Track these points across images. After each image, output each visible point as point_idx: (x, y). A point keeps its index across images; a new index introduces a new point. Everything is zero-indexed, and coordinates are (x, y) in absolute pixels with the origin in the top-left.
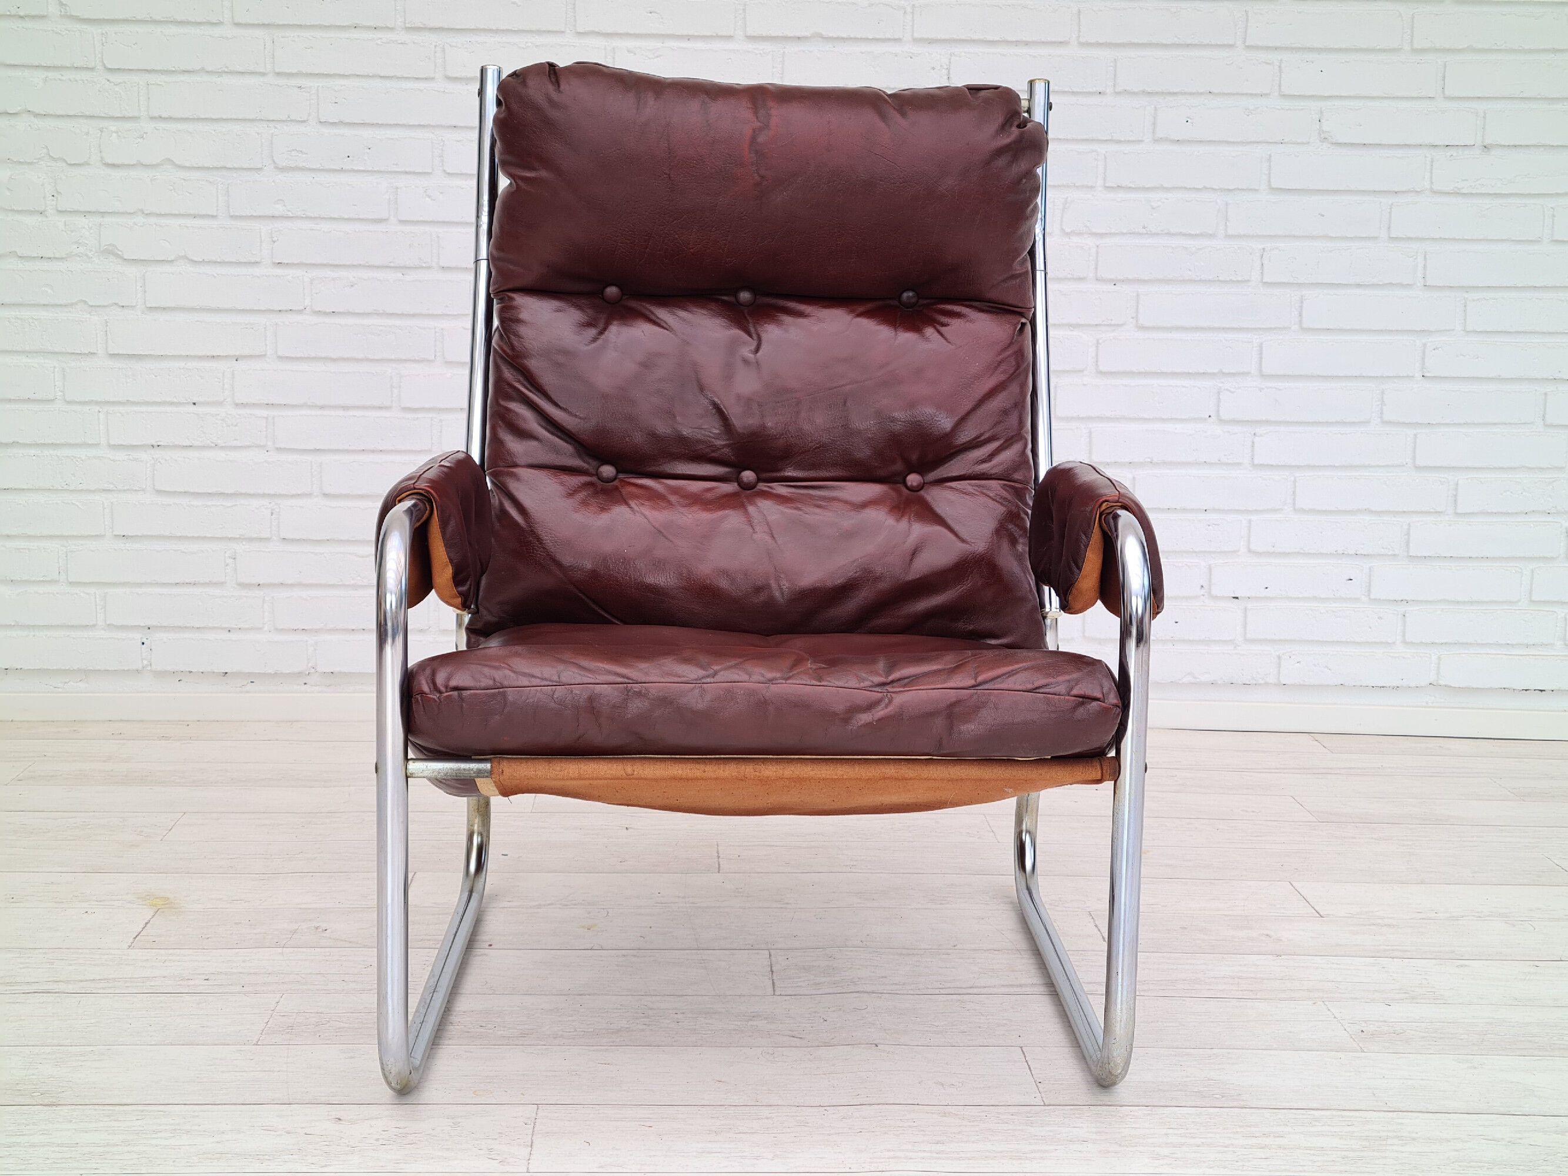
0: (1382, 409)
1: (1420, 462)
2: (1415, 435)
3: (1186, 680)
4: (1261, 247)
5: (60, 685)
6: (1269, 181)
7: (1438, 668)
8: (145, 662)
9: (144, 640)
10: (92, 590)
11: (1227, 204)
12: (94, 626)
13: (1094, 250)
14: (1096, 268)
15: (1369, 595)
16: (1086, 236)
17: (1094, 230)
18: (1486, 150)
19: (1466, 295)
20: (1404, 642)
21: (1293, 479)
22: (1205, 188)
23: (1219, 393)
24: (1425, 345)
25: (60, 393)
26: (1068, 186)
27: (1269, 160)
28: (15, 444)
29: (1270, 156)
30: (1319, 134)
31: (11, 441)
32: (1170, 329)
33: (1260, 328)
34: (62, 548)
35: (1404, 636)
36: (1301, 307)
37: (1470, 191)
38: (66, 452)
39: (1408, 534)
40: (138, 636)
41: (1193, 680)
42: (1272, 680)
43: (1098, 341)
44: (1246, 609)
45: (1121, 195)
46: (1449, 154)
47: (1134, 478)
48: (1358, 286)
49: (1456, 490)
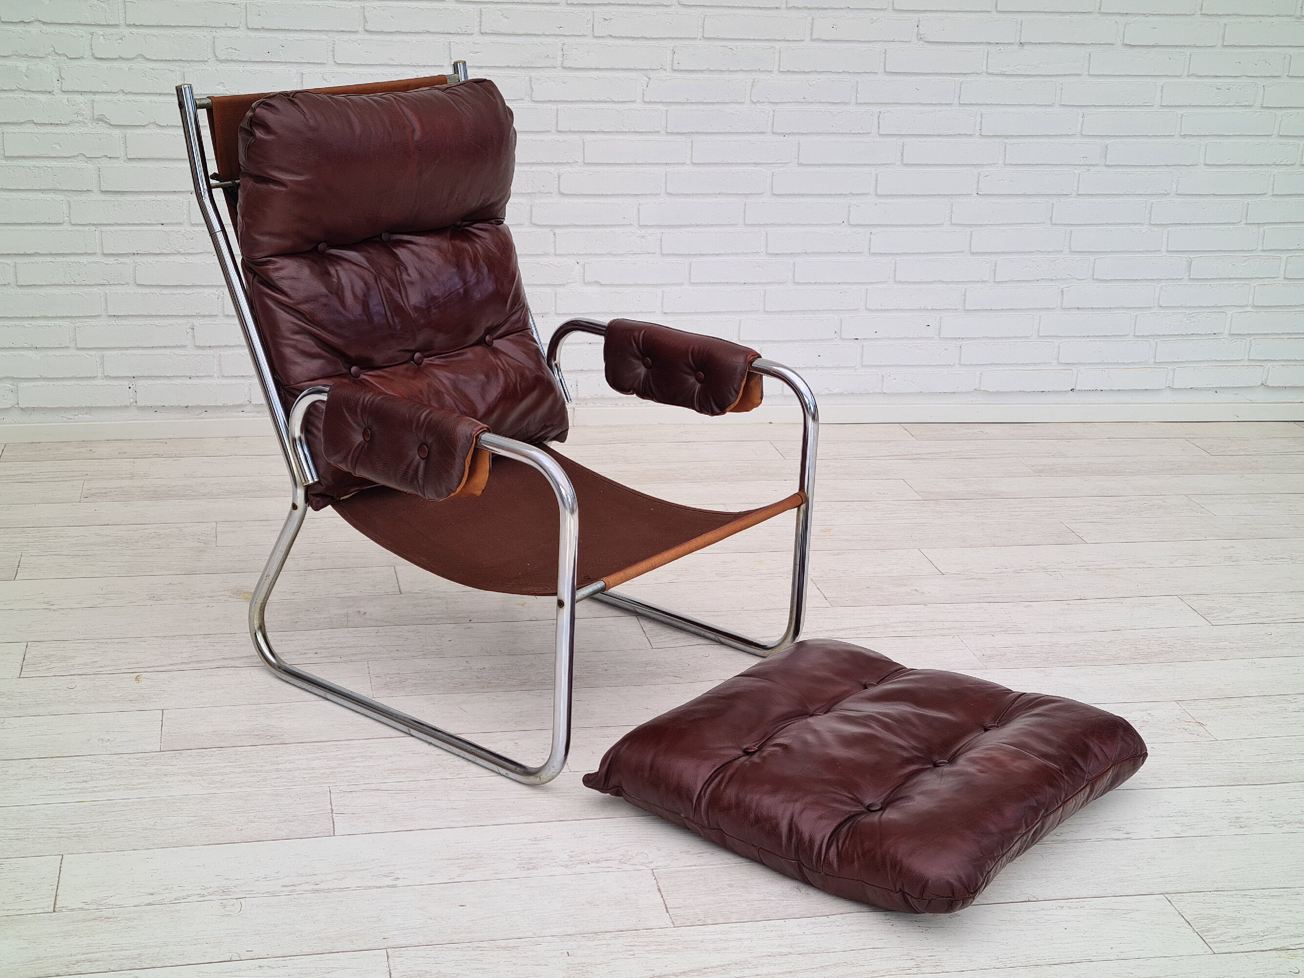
0: (951, 215)
1: (973, 250)
2: (972, 232)
3: (823, 393)
4: (879, 110)
5: (72, 417)
6: (885, 67)
7: (980, 380)
8: (132, 400)
9: (131, 386)
10: (93, 353)
11: (857, 83)
12: (96, 377)
13: (771, 113)
14: (773, 125)
15: (939, 335)
16: (766, 104)
17: (772, 101)
18: (1021, 45)
19: (1006, 141)
20: (960, 364)
21: (894, 261)
22: (844, 72)
23: (849, 207)
24: (979, 174)
25: (67, 218)
26: (755, 71)
27: (885, 53)
28: (36, 254)
29: (886, 50)
30: (917, 35)
31: (34, 252)
32: (819, 165)
33: (876, 164)
34: (72, 324)
35: (960, 360)
36: (903, 150)
37: (1011, 73)
38: (72, 259)
39: (965, 295)
40: (126, 383)
41: (828, 392)
42: (878, 390)
43: (773, 174)
44: (863, 346)
45: (790, 77)
46: (998, 48)
47: (794, 263)
48: (939, 135)
49: (995, 266)
